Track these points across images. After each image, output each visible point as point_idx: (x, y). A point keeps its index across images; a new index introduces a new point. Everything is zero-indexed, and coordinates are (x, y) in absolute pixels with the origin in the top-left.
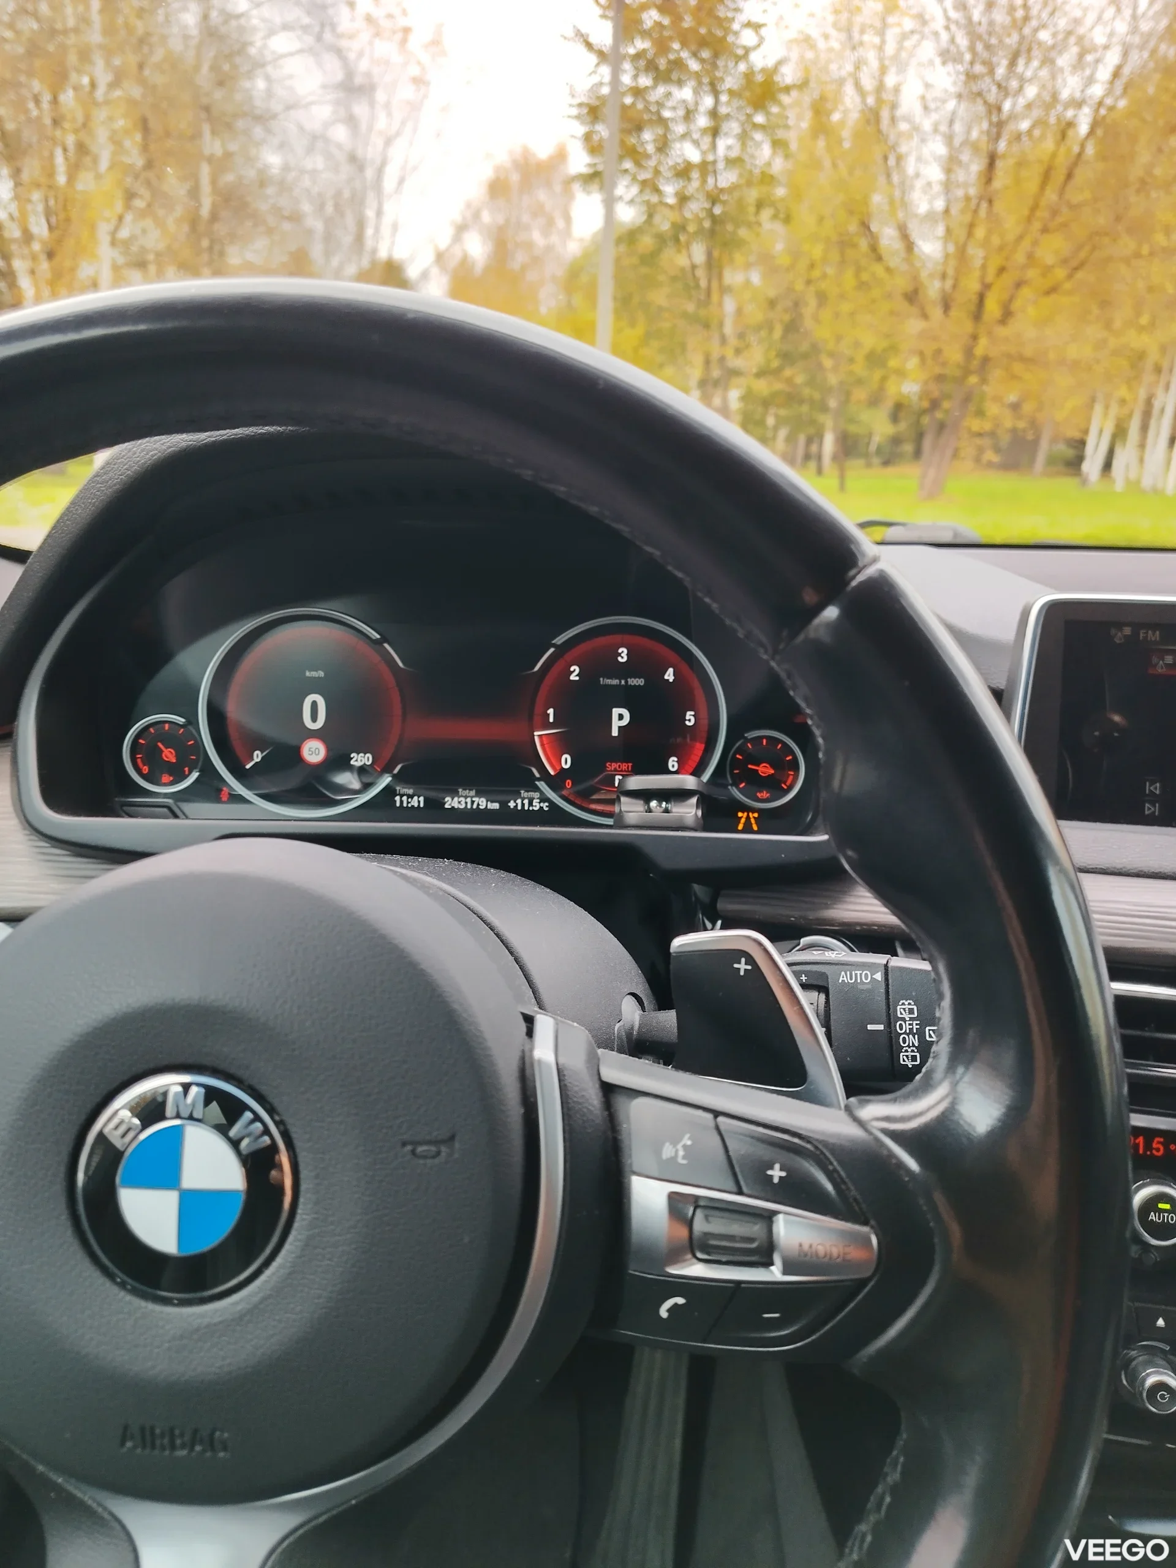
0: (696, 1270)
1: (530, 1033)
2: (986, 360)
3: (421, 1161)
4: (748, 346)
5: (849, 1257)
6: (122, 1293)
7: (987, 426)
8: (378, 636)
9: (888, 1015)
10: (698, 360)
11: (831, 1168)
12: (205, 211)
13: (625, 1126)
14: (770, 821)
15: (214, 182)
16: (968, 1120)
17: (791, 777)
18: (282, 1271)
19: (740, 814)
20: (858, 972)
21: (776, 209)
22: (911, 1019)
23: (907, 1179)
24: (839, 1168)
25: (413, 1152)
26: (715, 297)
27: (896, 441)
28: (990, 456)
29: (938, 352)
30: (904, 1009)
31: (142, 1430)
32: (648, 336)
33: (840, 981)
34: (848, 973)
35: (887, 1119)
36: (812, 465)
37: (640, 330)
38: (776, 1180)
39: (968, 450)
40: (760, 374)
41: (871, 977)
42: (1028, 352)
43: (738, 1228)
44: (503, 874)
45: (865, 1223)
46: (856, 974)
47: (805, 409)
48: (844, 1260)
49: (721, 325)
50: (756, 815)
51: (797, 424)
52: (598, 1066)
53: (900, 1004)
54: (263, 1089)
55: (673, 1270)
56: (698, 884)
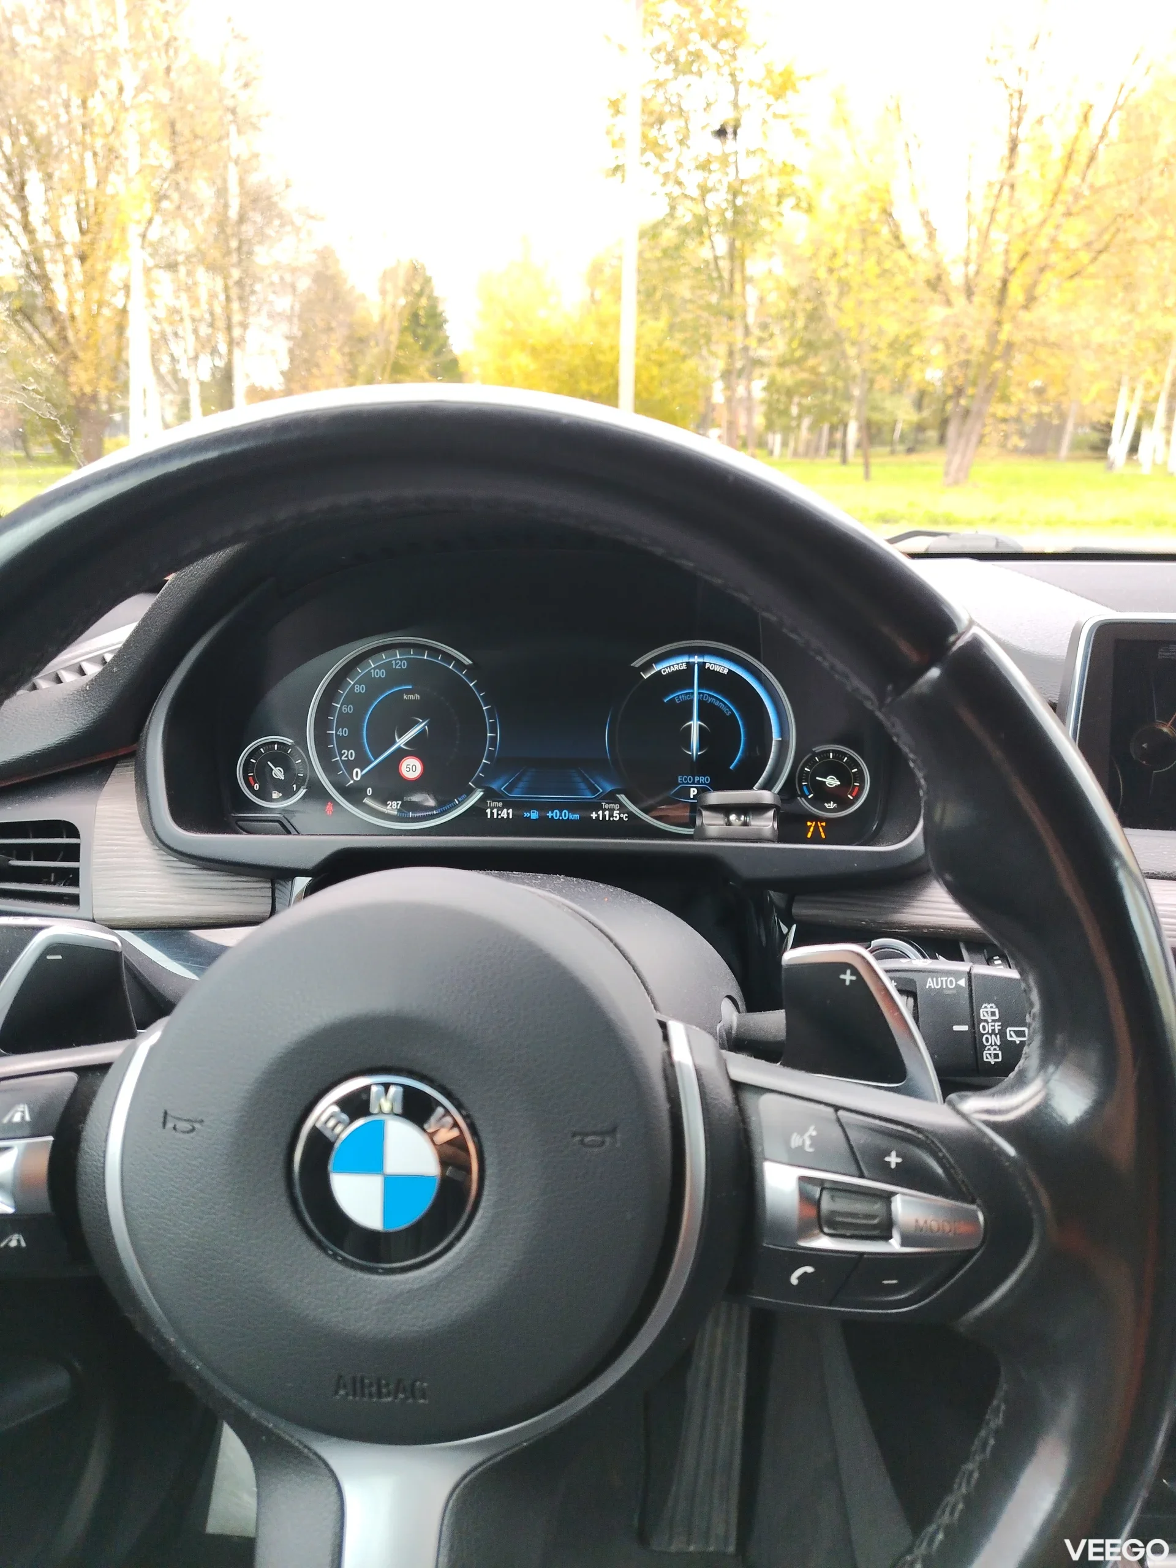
0: (823, 1242)
1: (666, 1038)
2: (1010, 346)
3: (589, 1150)
4: (771, 336)
5: (958, 1232)
6: (335, 1264)
7: (1013, 411)
8: (471, 662)
9: (972, 1017)
10: (722, 350)
11: (941, 1155)
12: (233, 214)
13: (753, 1119)
14: (838, 831)
15: (242, 182)
16: (1060, 1114)
17: (857, 789)
18: (471, 1244)
19: (809, 824)
20: (944, 979)
21: (799, 199)
22: (993, 1021)
23: (1007, 1164)
24: (947, 1155)
25: (582, 1142)
26: (738, 287)
27: (920, 428)
28: (1015, 441)
29: (963, 338)
30: (987, 1012)
31: (354, 1379)
32: (672, 328)
33: (927, 987)
34: (935, 979)
35: (988, 1112)
36: (838, 452)
37: (662, 324)
38: (893, 1166)
39: (993, 436)
40: (783, 364)
41: (956, 984)
42: (1052, 337)
43: (860, 1206)
44: (611, 889)
45: (973, 1202)
46: (942, 981)
47: (828, 397)
48: (955, 1233)
49: (744, 316)
50: (824, 824)
51: (820, 414)
52: (726, 1066)
53: (983, 1007)
54: (452, 1087)
55: (803, 1243)
56: (775, 891)
